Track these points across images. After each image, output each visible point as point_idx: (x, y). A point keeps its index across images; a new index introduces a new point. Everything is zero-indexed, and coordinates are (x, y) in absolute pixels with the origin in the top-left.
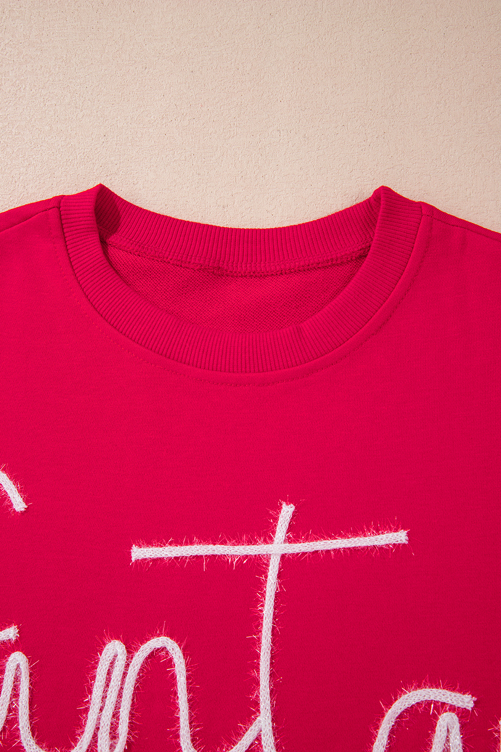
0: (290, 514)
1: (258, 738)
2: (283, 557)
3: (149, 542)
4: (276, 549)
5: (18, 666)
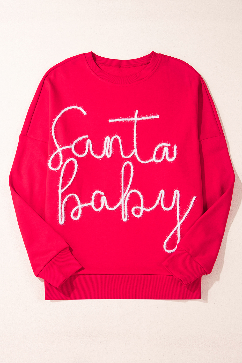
1: (134, 153)
2: (137, 121)
4: (136, 119)
5: (89, 142)
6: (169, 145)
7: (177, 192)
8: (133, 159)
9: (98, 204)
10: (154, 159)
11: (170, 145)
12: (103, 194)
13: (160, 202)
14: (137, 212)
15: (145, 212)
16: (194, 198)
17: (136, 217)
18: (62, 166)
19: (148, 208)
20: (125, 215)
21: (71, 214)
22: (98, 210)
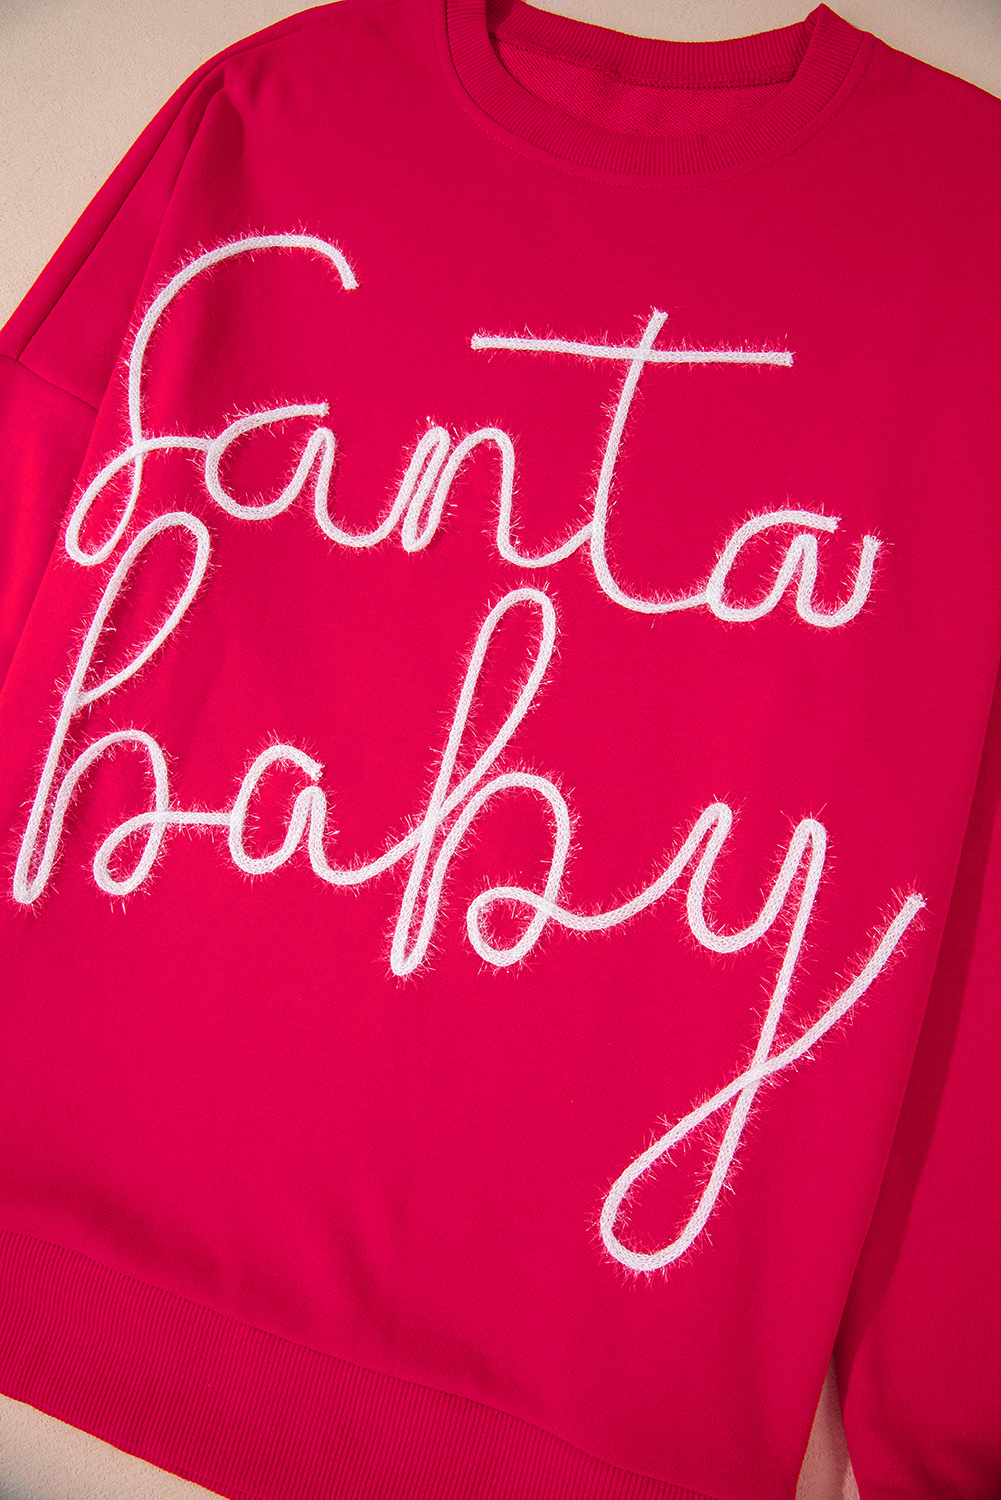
0: (662, 321)
1: (586, 544)
2: (647, 365)
3: (493, 330)
4: (640, 355)
5: (322, 442)
6: (830, 524)
7: (810, 834)
8: (570, 581)
9: (265, 831)
10: (711, 595)
11: (836, 527)
12: (313, 769)
13: (684, 881)
14: (505, 924)
15: (554, 934)
16: (913, 904)
17: (486, 958)
18: (122, 545)
19: (589, 914)
20: (413, 932)
21: (99, 855)
22: (253, 866)
